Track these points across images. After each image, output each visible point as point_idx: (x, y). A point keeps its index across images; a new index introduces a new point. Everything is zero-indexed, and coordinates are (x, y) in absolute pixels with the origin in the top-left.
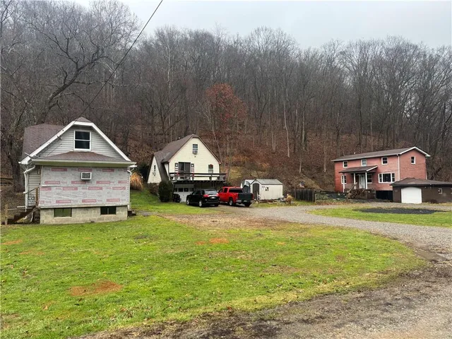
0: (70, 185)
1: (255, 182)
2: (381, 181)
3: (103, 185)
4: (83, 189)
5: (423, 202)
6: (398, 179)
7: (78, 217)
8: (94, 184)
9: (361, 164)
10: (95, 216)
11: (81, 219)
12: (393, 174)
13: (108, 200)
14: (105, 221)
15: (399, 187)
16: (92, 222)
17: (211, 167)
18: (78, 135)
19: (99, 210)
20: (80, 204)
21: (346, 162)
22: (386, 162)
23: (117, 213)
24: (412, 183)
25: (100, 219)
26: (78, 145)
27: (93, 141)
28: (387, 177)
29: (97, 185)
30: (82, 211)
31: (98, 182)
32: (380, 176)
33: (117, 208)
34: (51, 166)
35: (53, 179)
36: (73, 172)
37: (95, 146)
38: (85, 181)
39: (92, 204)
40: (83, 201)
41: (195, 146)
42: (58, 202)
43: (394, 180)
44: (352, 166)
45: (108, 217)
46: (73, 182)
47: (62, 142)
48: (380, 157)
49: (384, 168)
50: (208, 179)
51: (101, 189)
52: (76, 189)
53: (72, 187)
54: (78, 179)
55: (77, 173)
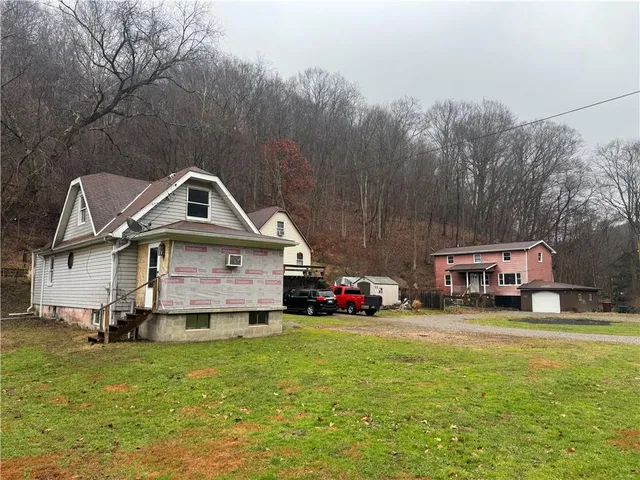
0: (210, 274)
1: (362, 280)
2: (501, 283)
3: (253, 276)
4: (228, 281)
5: (561, 310)
6: (525, 280)
7: (220, 329)
8: (242, 274)
9: (474, 261)
10: (241, 326)
11: (224, 332)
12: (519, 275)
13: (260, 301)
14: (255, 335)
15: (528, 292)
16: (240, 337)
17: (300, 256)
18: (193, 195)
19: (247, 316)
20: (222, 306)
21: (451, 258)
22: (509, 259)
23: (270, 321)
24: (546, 286)
25: (248, 332)
26: (192, 211)
27: (213, 205)
28: (510, 279)
29: (247, 276)
30: (225, 317)
31: (247, 272)
32: (501, 277)
33: (270, 314)
34: (185, 242)
35: (186, 265)
36: (214, 254)
37: (215, 213)
38: (231, 269)
39: (240, 307)
40: (228, 302)
41: (281, 224)
42: (192, 303)
43: (519, 282)
44: (458, 262)
45: (259, 329)
46: (215, 271)
47: (170, 204)
48: (501, 252)
49: (506, 267)
50: (301, 274)
51: (251, 282)
52: (218, 281)
53: (212, 279)
54: (221, 266)
55: (221, 256)
